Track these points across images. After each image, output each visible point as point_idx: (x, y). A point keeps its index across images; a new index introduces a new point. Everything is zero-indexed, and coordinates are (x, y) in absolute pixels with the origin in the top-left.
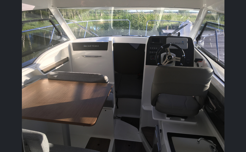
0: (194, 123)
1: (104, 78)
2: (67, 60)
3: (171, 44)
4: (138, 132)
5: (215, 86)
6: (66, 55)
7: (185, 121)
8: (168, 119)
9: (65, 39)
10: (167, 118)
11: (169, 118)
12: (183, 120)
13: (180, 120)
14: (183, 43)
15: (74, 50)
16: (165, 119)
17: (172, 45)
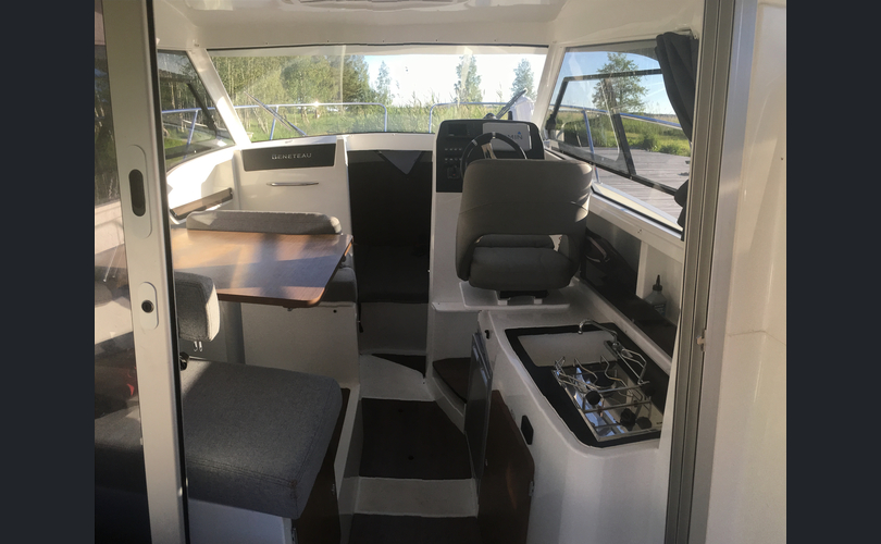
0: (565, 307)
1: (329, 222)
2: (228, 196)
3: (494, 133)
4: (424, 380)
5: (597, 213)
6: (227, 182)
7: (544, 303)
8: (502, 304)
9: (221, 143)
10: (499, 302)
11: (505, 302)
12: (539, 301)
13: (532, 303)
14: (519, 135)
15: (246, 169)
16: (496, 305)
17: (499, 136)
